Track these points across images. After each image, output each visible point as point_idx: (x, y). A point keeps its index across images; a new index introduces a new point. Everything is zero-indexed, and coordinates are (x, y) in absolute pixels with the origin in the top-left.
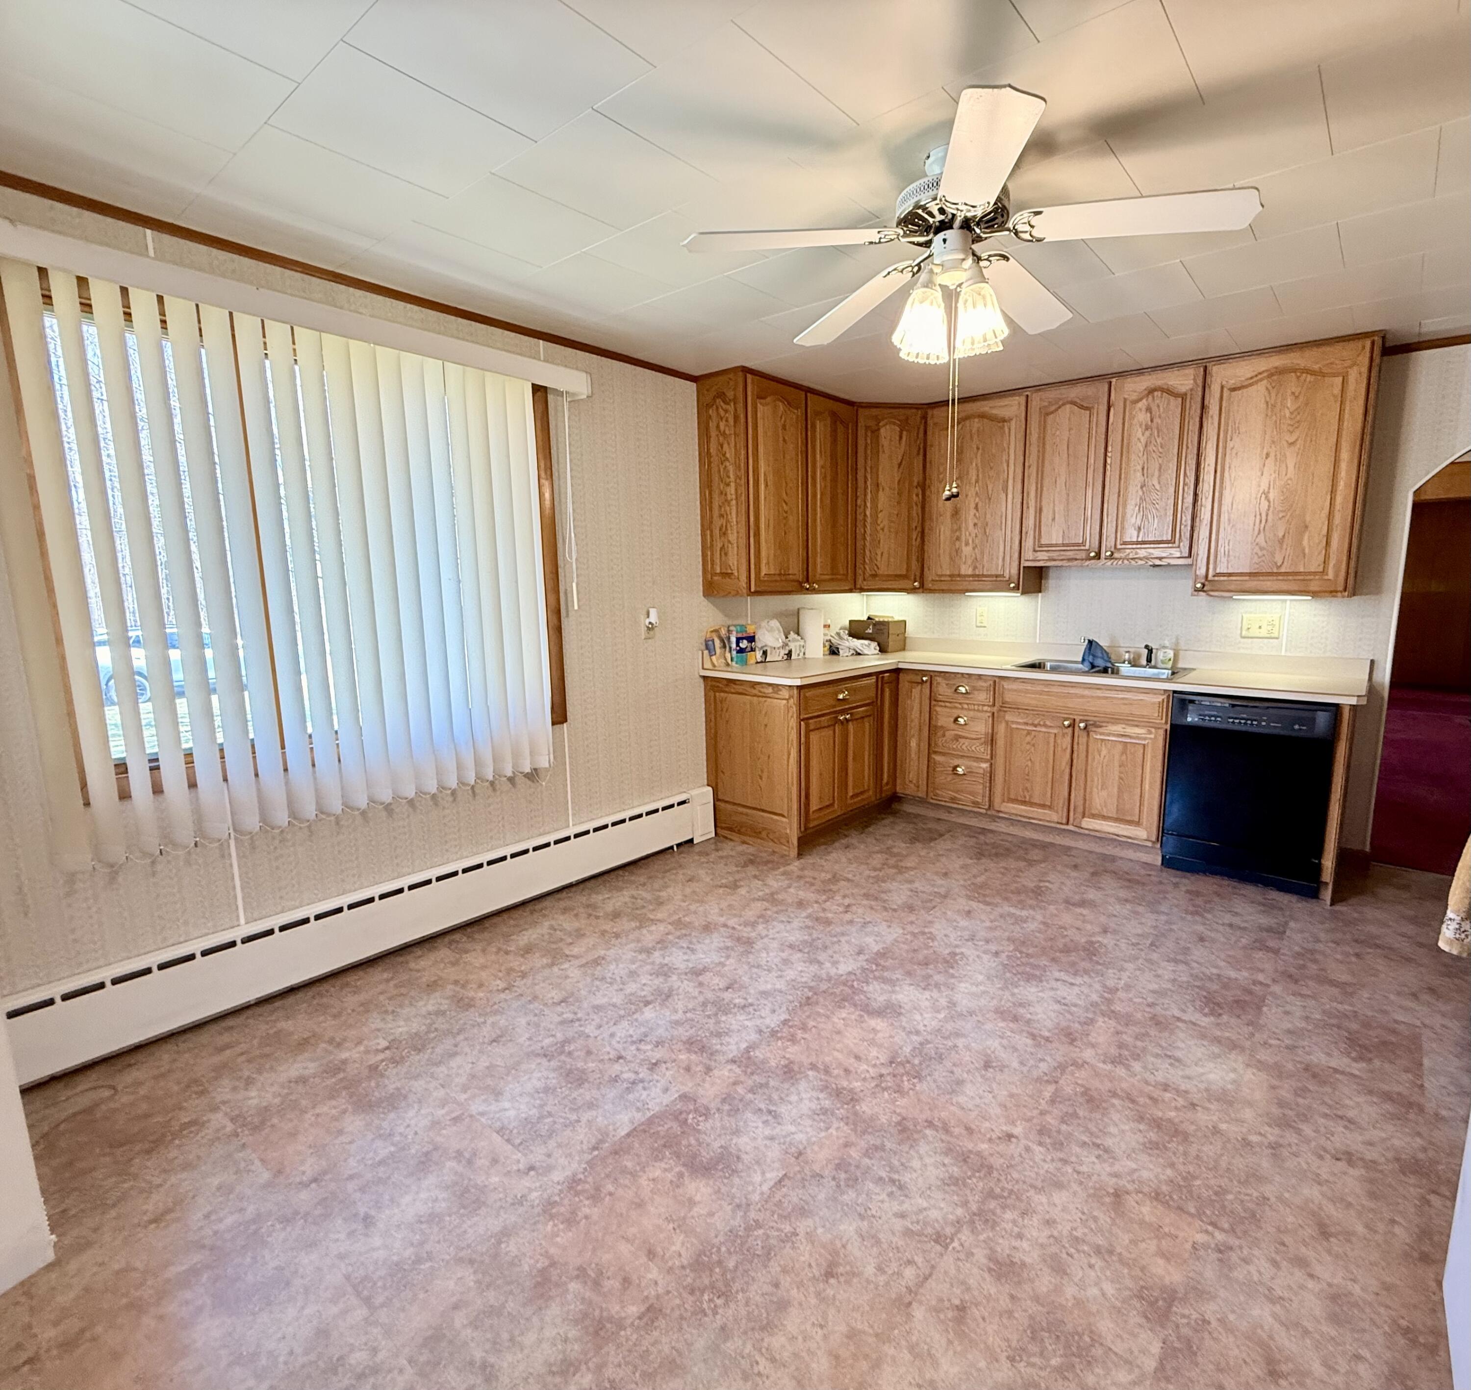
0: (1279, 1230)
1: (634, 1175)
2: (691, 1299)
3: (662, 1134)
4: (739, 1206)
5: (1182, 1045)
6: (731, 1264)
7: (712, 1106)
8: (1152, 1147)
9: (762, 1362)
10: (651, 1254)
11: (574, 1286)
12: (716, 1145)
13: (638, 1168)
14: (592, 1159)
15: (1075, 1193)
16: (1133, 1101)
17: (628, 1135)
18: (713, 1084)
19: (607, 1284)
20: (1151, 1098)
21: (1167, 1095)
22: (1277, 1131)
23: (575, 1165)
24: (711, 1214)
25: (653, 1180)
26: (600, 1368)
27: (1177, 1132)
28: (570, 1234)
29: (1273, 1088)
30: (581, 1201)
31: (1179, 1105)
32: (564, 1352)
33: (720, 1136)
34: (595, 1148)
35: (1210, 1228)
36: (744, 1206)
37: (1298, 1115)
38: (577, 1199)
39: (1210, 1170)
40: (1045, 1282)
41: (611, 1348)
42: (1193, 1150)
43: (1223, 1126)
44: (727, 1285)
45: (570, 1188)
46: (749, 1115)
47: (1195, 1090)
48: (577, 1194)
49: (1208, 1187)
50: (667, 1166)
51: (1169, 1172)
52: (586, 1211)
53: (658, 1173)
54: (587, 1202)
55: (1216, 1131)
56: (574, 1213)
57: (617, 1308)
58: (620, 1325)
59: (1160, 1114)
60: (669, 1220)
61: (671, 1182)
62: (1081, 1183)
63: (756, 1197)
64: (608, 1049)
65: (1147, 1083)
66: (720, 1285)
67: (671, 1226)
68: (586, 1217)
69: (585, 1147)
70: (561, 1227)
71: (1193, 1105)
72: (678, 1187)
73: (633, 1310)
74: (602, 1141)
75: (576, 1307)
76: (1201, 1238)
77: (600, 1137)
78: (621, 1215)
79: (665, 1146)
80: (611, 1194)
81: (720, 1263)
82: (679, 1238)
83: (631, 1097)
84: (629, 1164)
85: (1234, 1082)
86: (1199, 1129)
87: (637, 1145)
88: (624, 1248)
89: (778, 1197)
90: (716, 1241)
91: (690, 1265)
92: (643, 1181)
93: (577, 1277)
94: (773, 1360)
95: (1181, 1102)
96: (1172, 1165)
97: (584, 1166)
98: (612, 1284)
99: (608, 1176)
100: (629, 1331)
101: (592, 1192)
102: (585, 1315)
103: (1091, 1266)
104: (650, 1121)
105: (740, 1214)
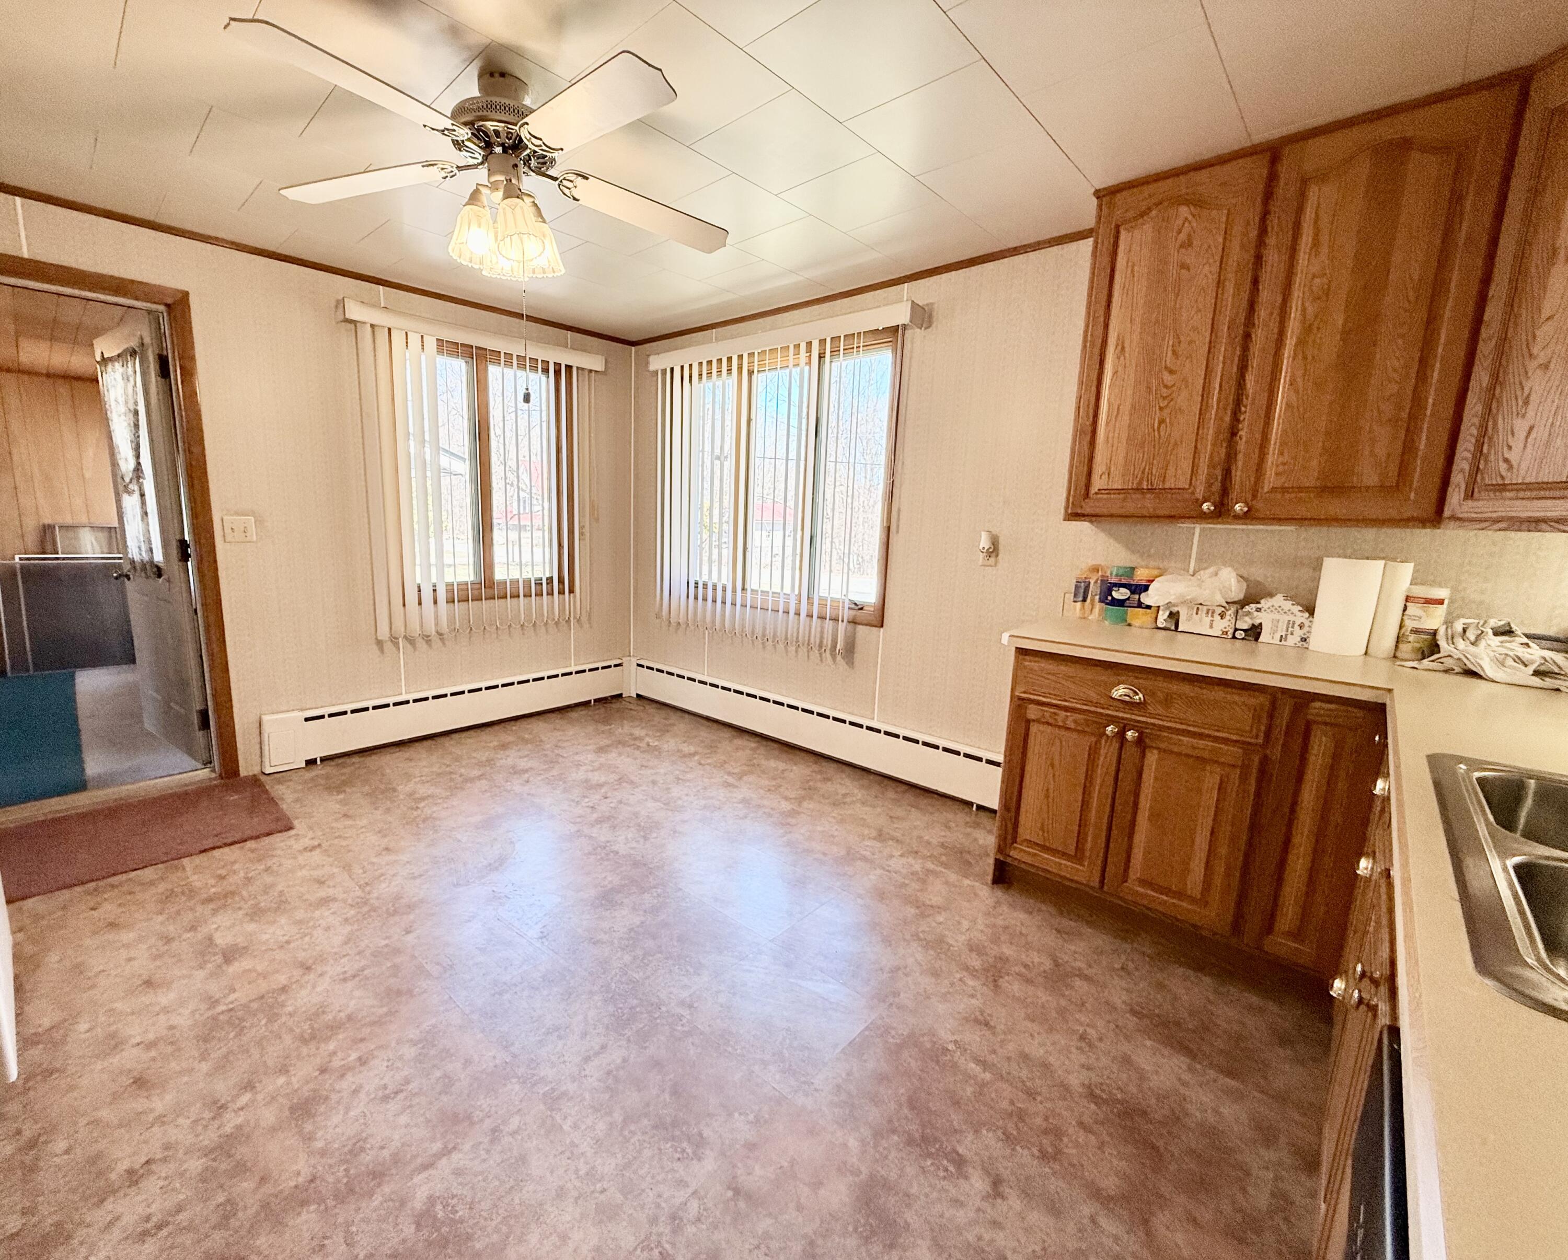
0: (179, 1050)
5: (403, 1120)
8: (321, 1010)
15: (333, 947)
16: (373, 1023)
20: (362, 1040)
21: (354, 1056)
22: (228, 1129)
27: (313, 1037)
29: (263, 1180)
31: (334, 1059)
35: (231, 1006)
37: (215, 1171)
39: (262, 1039)
40: (300, 915)
42: (288, 1039)
43: (281, 1080)
47: (337, 1087)
49: (252, 1026)
51: (290, 1009)
55: (284, 1070)
59: (341, 1037)
62: (336, 953)
65: (380, 1047)
71: (323, 1071)
76: (232, 997)
85: (310, 1138)
86: (299, 1057)
95: (336, 1063)
96: (291, 1015)
103: (284, 935)
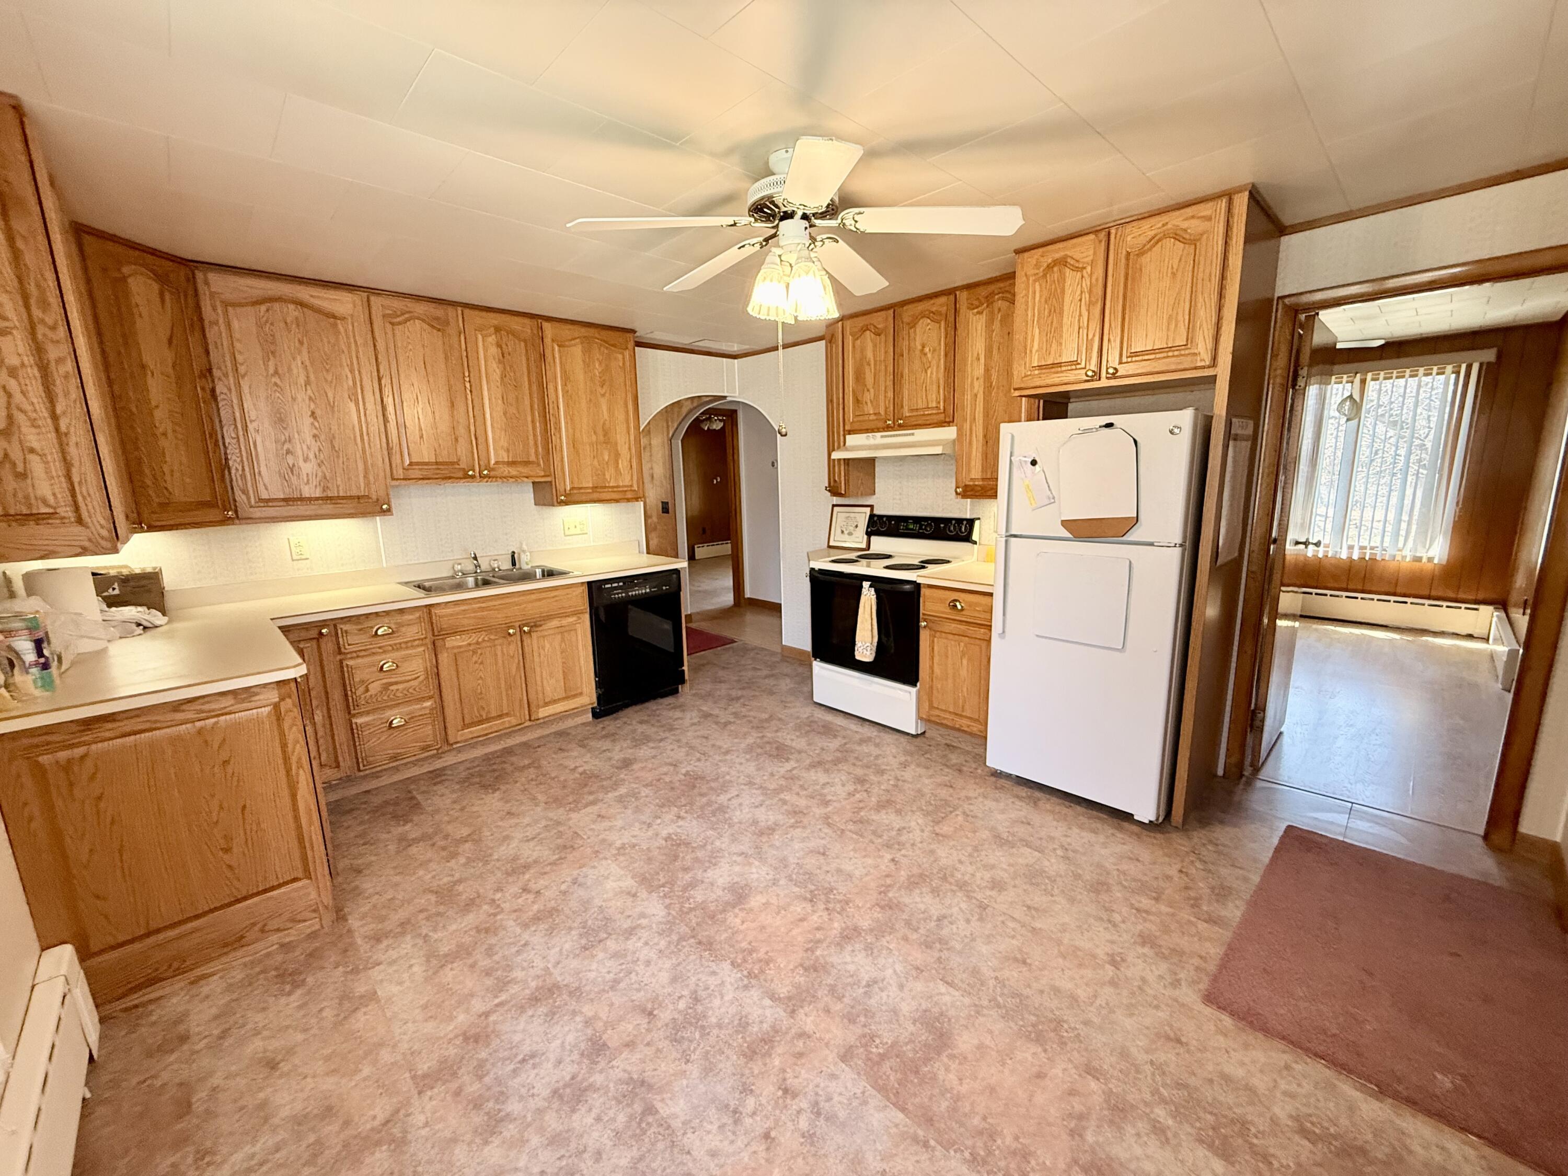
1: (958, 1098)
2: (1070, 1044)
3: (899, 1076)
4: (978, 1012)
6: (1033, 1018)
7: (859, 1031)
9: (1098, 1002)
10: (1040, 1076)
11: (1090, 1137)
12: (911, 1028)
13: (949, 1095)
14: (940, 1144)
17: (903, 1110)
18: (828, 1031)
19: (1079, 1108)
23: (953, 1163)
24: (990, 1032)
25: (960, 1080)
26: (1146, 1104)
28: (1039, 1152)
30: (998, 1148)
32: (1147, 1134)
33: (900, 1025)
34: (926, 1145)
36: (978, 1010)
38: (997, 1152)
41: (1130, 1098)
44: (1051, 1021)
45: (985, 1162)
46: (873, 1002)
48: (990, 1153)
50: (943, 1069)
52: (1009, 1140)
53: (952, 1076)
54: (999, 1142)
56: (1014, 1153)
57: (1095, 1097)
58: (1109, 1094)
60: (1003, 1064)
61: (960, 1064)
63: (967, 1001)
64: (745, 1156)
66: (1053, 1026)
67: (1009, 1062)
68: (1016, 1138)
69: (925, 1156)
70: (1033, 1162)
72: (965, 1058)
73: (1093, 1085)
74: (915, 1139)
75: (1108, 1132)
77: (908, 1141)
78: (1006, 1104)
79: (917, 1072)
80: (984, 1118)
81: (1033, 1026)
82: (1019, 1055)
83: (842, 1114)
84: (944, 1105)
87: (918, 1100)
88: (1040, 1099)
89: (964, 986)
90: (1015, 1028)
91: (1041, 1045)
92: (964, 1089)
93: (1081, 1136)
94: (1095, 996)
97: (952, 1153)
98: (1077, 1105)
99: (962, 1125)
100: (1111, 1086)
101: (985, 1138)
102: (1112, 1122)
104: (882, 1089)
105: (985, 1011)
